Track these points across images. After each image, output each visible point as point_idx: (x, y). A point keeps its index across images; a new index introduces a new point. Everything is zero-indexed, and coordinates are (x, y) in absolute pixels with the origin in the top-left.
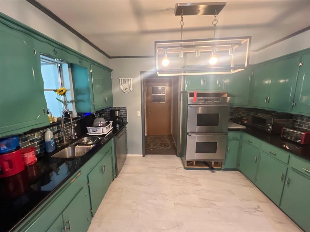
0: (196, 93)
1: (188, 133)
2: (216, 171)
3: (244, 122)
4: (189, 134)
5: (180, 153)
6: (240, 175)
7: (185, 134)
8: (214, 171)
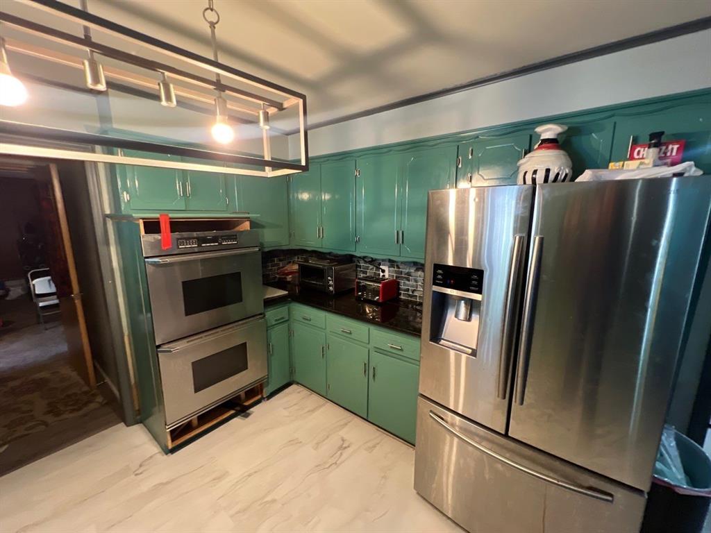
1: (159, 346)
4: (166, 348)
5: (139, 410)
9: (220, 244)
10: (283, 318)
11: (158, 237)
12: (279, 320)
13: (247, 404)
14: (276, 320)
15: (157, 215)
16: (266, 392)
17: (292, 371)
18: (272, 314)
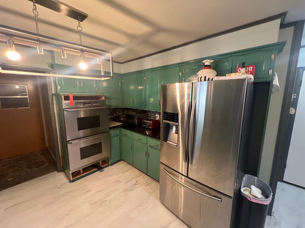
0: (72, 96)
1: (68, 141)
2: (104, 169)
3: (121, 119)
4: (70, 142)
5: (63, 166)
6: (123, 164)
7: (65, 143)
8: (103, 170)
9: (92, 105)
10: (117, 134)
11: (69, 101)
12: (116, 135)
13: (102, 166)
14: (114, 135)
15: (68, 94)
16: (110, 162)
17: (121, 155)
18: (112, 132)
